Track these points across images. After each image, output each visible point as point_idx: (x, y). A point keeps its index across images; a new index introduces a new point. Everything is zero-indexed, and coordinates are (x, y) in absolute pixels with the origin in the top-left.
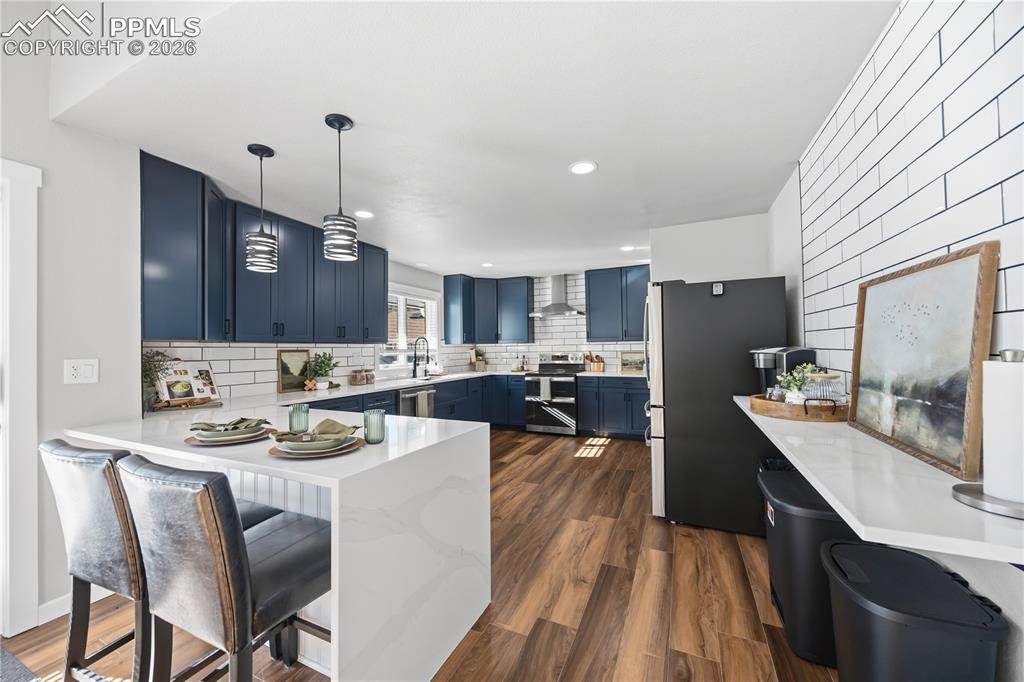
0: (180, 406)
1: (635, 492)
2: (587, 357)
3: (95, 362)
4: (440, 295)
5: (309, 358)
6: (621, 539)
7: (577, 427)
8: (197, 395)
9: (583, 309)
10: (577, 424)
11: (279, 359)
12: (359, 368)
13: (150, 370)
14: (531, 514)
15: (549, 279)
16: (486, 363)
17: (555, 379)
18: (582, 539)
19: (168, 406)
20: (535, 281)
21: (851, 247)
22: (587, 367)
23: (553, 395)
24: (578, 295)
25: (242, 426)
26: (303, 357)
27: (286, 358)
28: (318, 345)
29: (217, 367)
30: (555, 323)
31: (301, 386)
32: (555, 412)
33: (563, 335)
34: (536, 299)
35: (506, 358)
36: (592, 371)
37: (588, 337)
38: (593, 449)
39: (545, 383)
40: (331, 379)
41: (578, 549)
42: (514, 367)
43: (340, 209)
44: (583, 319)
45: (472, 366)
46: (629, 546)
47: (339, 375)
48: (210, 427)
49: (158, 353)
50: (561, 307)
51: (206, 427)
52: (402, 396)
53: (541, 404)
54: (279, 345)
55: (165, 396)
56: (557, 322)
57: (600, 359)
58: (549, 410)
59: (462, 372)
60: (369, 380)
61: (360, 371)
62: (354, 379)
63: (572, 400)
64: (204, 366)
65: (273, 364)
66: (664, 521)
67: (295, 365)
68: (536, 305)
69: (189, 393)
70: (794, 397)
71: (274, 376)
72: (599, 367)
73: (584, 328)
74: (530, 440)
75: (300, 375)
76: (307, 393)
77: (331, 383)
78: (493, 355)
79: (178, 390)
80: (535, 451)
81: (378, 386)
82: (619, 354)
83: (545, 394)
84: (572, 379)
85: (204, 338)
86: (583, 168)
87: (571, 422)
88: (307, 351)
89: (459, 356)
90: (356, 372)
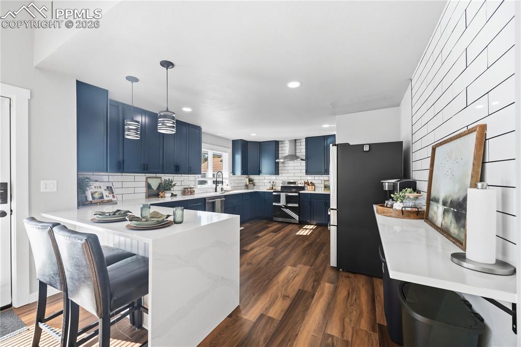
0: (96, 203)
1: (324, 253)
2: (305, 183)
3: (55, 182)
4: (230, 150)
5: (162, 181)
6: (312, 277)
7: (299, 220)
8: (106, 198)
9: (304, 158)
10: (299, 218)
11: (146, 181)
12: (187, 187)
13: (82, 186)
14: (267, 263)
15: (287, 142)
16: (254, 185)
17: (290, 194)
18: (291, 276)
19: (91, 204)
20: (280, 143)
21: (431, 125)
22: (306, 188)
23: (287, 202)
24: (302, 151)
25: (118, 213)
26: (158, 181)
27: (150, 181)
28: (166, 175)
29: (116, 185)
30: (290, 165)
31: (157, 195)
32: (288, 211)
33: (294, 171)
34: (280, 152)
35: (265, 183)
36: (309, 190)
37: (306, 172)
38: (306, 231)
39: (283, 196)
40: (172, 192)
41: (288, 281)
42: (268, 188)
43: (167, 108)
44: (304, 163)
45: (247, 187)
46: (315, 281)
47: (177, 190)
48: (103, 214)
49: (87, 178)
50: (294, 157)
51: (101, 214)
52: (207, 201)
53: (281, 207)
54: (147, 175)
55: (90, 199)
56: (291, 164)
57: (313, 184)
58: (285, 210)
59: (241, 189)
60: (192, 192)
61: (187, 188)
62: (185, 192)
63: (296, 205)
64: (110, 184)
65: (144, 184)
66: (337, 269)
67: (155, 184)
68: (280, 155)
69: (102, 197)
70: (398, 206)
71: (144, 190)
72: (312, 188)
73: (304, 168)
74: (274, 225)
75: (157, 189)
76: (160, 199)
77: (172, 194)
78: (258, 181)
79: (96, 196)
80: (276, 231)
81: (197, 196)
82: (323, 182)
83: (283, 202)
84: (297, 194)
85: (107, 171)
86: (294, 85)
87: (296, 217)
88: (161, 178)
89: (239, 181)
90: (185, 188)
